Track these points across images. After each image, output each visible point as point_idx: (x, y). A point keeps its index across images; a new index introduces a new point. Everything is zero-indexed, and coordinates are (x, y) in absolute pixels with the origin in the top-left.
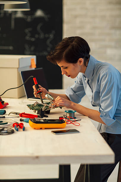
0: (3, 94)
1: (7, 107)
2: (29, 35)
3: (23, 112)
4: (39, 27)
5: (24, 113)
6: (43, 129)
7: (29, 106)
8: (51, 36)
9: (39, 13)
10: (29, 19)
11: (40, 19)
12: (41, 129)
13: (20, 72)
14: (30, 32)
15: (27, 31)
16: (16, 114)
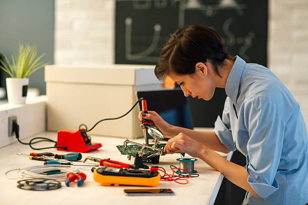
0: (93, 128)
1: (99, 151)
3: (107, 158)
5: (108, 160)
6: (117, 186)
7: (119, 147)
8: (248, 41)
10: (209, 11)
12: (112, 185)
13: (136, 93)
16: (95, 160)
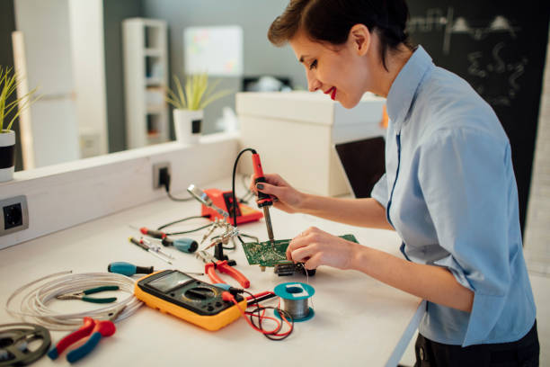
2: (475, 64)
4: (496, 52)
9: (499, 23)
10: (478, 35)
11: (501, 34)
14: (478, 59)
15: (472, 57)
